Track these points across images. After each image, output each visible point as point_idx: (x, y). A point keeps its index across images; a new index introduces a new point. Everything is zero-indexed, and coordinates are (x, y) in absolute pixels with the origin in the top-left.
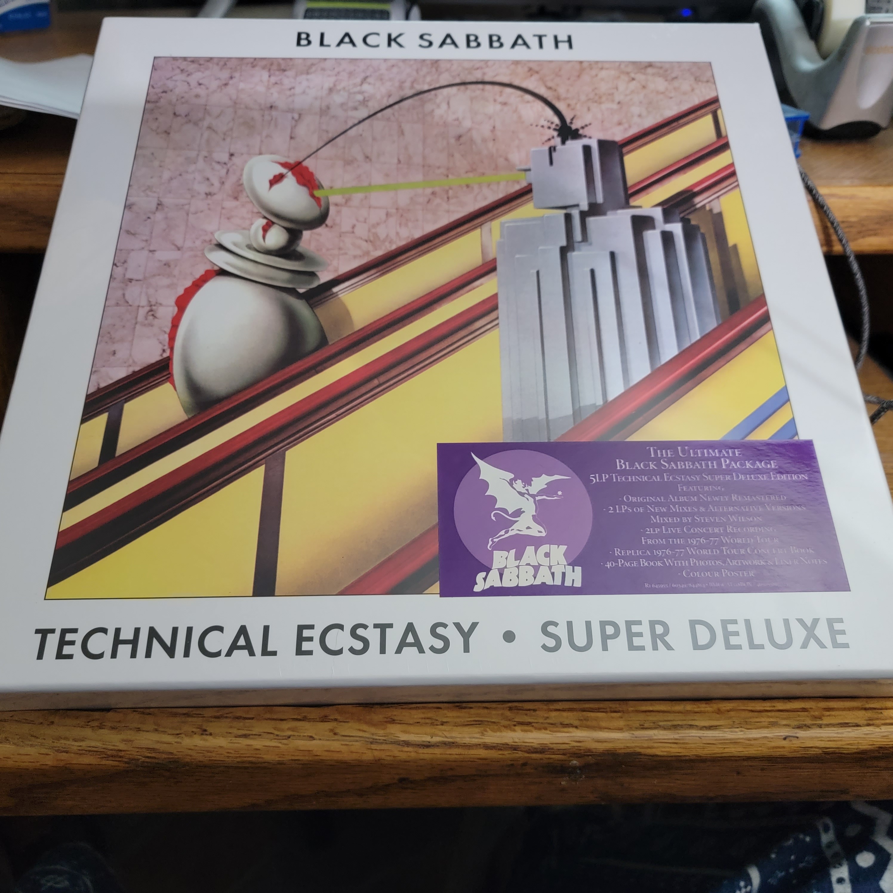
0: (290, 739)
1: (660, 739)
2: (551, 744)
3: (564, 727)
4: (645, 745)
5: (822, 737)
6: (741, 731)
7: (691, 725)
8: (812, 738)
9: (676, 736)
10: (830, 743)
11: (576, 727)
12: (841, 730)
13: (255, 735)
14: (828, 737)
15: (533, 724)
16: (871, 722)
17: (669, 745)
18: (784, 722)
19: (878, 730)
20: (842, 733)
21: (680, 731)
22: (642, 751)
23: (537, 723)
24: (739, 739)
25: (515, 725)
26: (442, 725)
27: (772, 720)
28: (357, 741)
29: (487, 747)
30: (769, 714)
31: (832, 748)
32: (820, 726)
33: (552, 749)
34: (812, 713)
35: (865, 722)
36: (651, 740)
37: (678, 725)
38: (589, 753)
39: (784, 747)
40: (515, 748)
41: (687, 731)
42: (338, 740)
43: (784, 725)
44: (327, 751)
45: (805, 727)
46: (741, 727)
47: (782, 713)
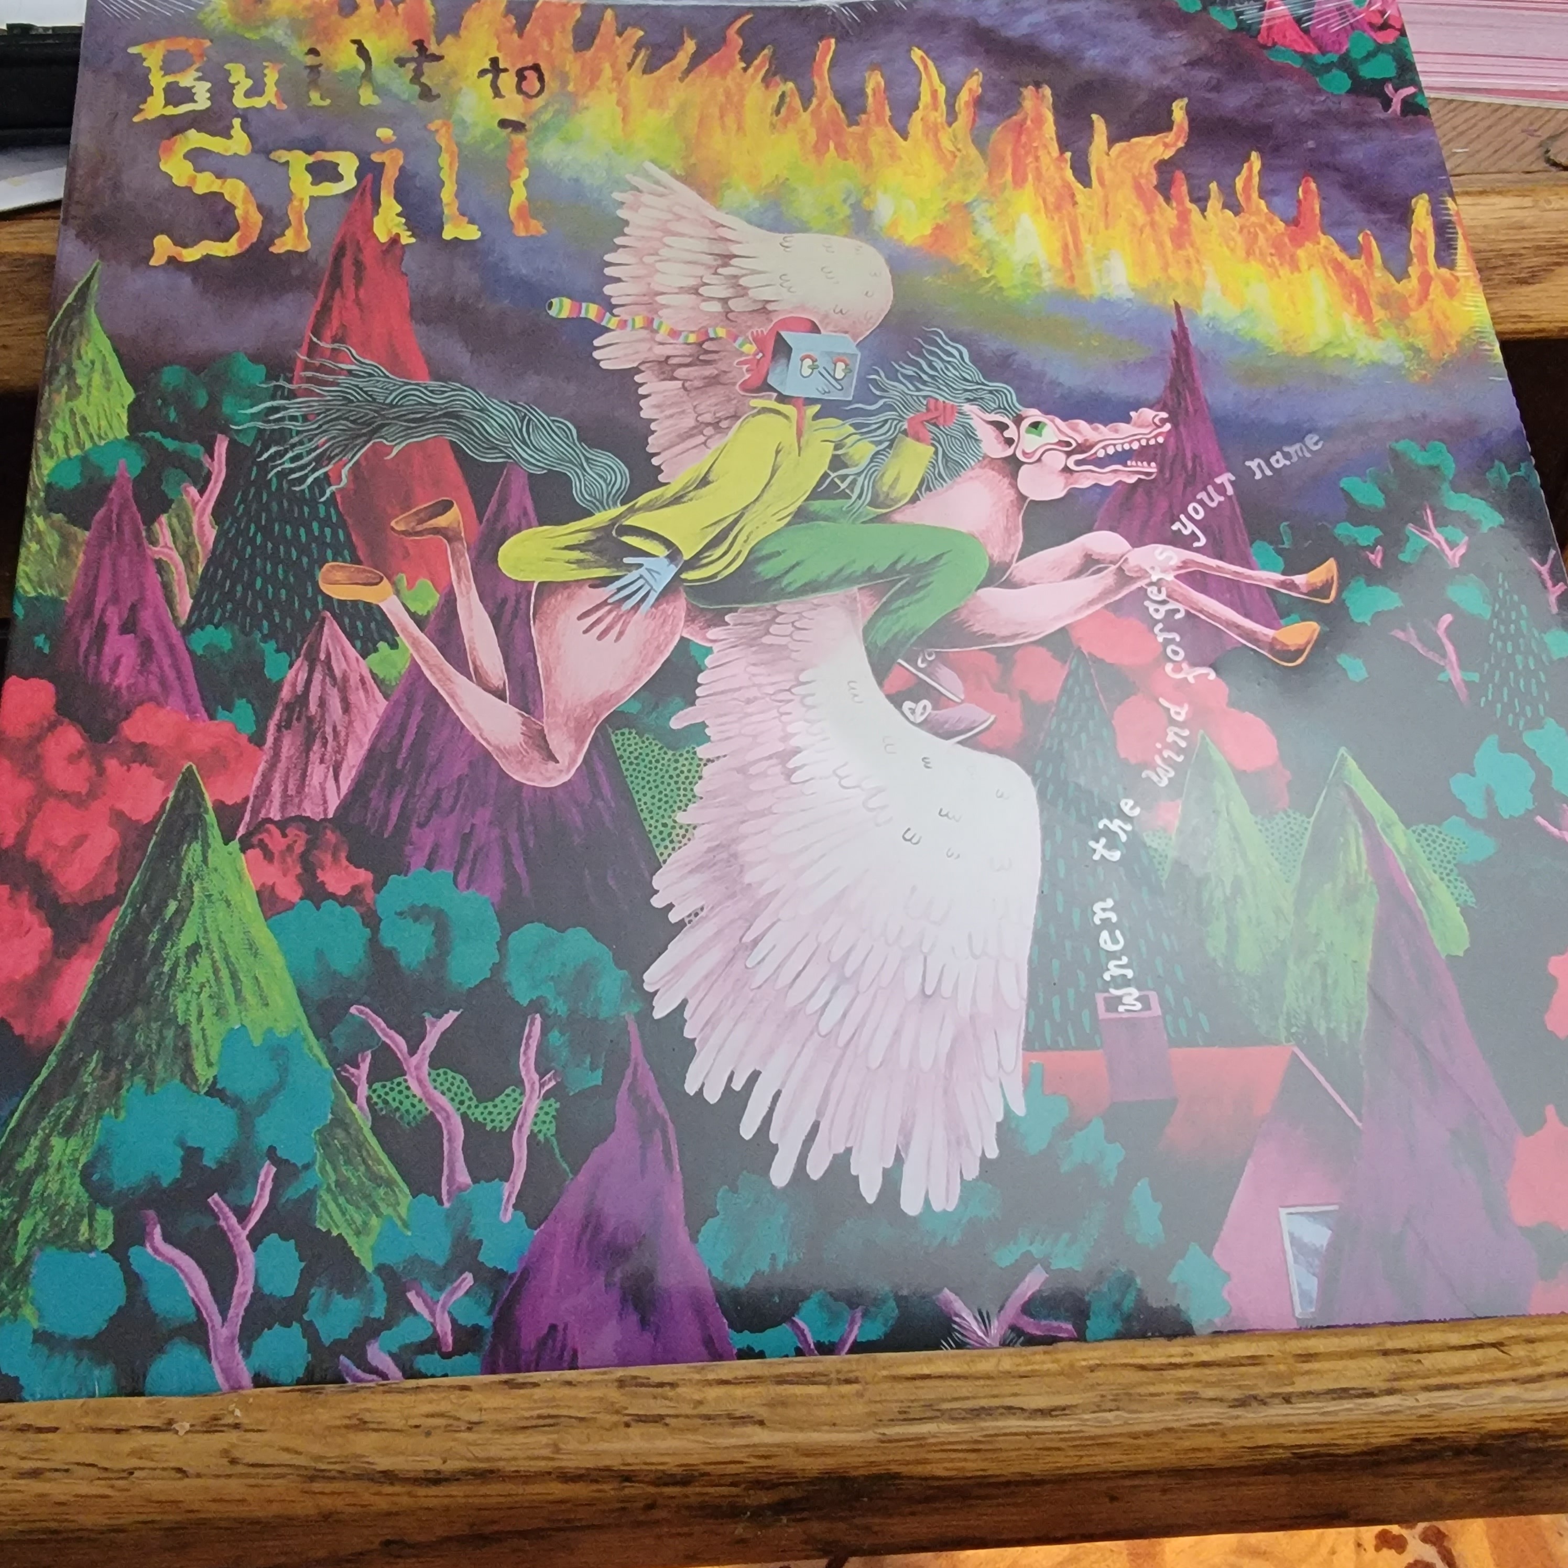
0: (132, 1478)
1: (943, 1444)
2: (705, 1464)
3: (734, 1425)
4: (910, 1457)
5: (1292, 1425)
6: (1117, 1418)
7: (1010, 1408)
8: (1270, 1427)
9: (976, 1436)
10: (1308, 1435)
11: (761, 1423)
12: (1332, 1406)
13: (56, 1470)
14: (1307, 1424)
15: (668, 1420)
16: (1396, 1384)
17: (961, 1455)
18: (1211, 1393)
19: (1410, 1402)
20: (1335, 1413)
21: (983, 1424)
22: (904, 1470)
23: (677, 1416)
24: (1111, 1436)
25: (627, 1425)
26: (469, 1429)
27: (1185, 1388)
28: (282, 1476)
29: (565, 1477)
30: (1180, 1373)
31: (1313, 1446)
32: (1287, 1399)
33: (708, 1474)
34: (1271, 1368)
35: (1385, 1386)
36: (922, 1446)
37: (983, 1408)
38: (788, 1479)
39: (1209, 1450)
40: (627, 1477)
41: (1000, 1424)
42: (241, 1476)
43: (1211, 1400)
44: (214, 1501)
45: (1255, 1404)
46: (1118, 1409)
47: (1207, 1371)
